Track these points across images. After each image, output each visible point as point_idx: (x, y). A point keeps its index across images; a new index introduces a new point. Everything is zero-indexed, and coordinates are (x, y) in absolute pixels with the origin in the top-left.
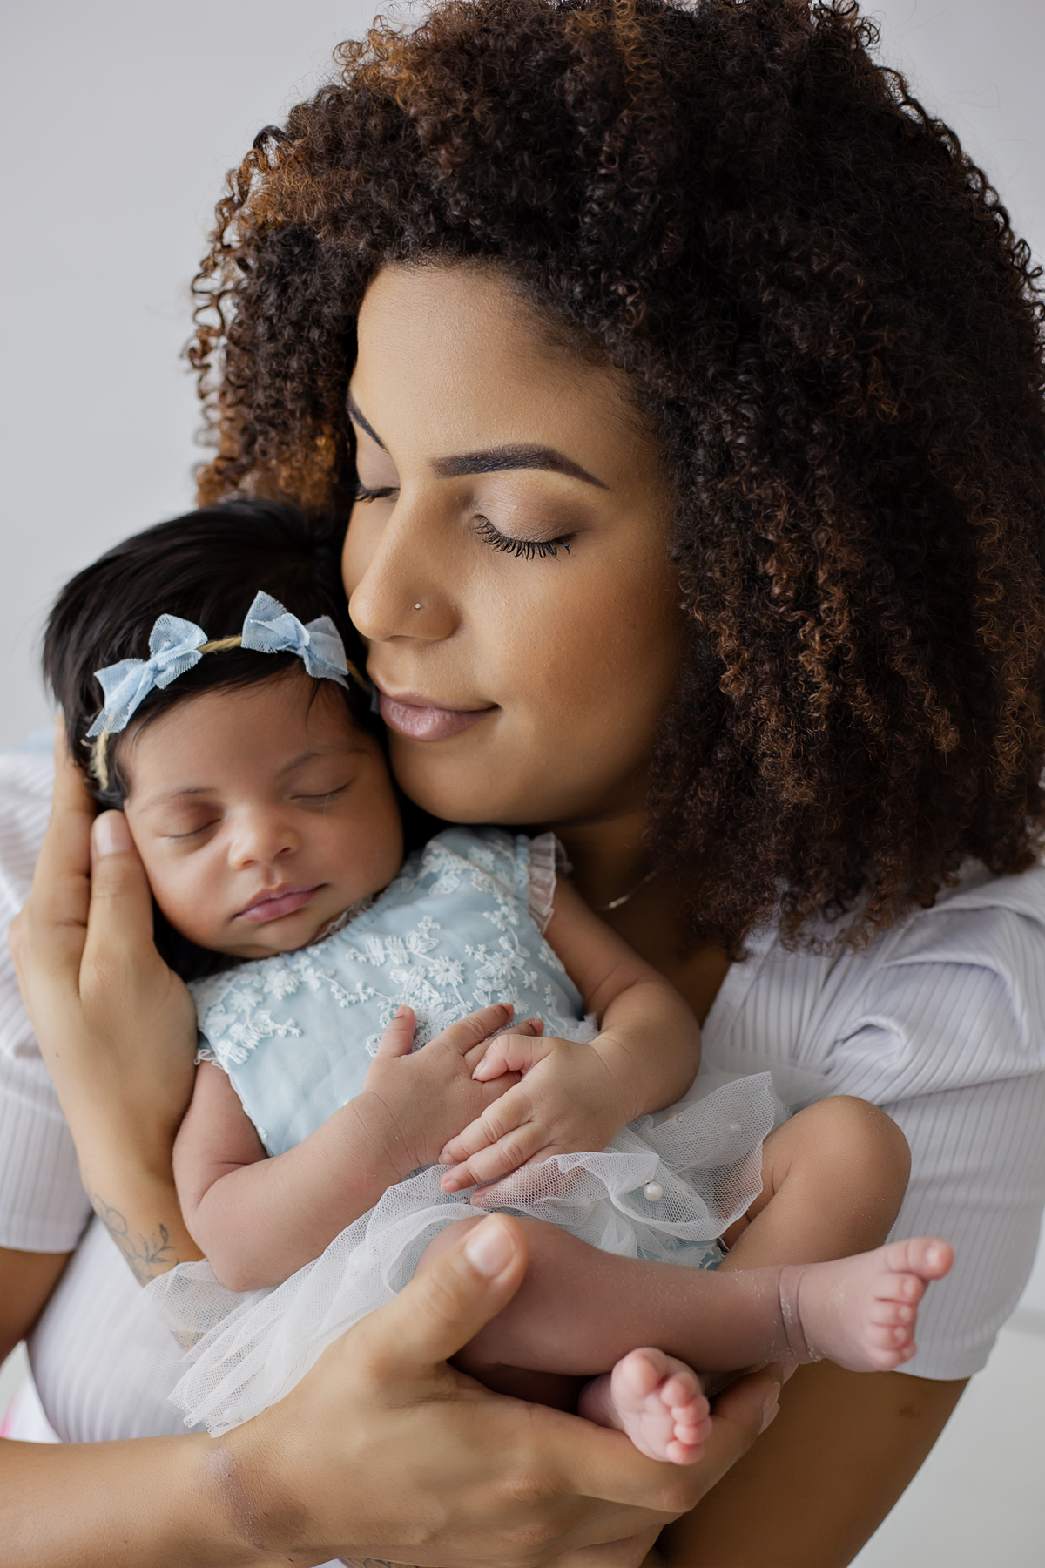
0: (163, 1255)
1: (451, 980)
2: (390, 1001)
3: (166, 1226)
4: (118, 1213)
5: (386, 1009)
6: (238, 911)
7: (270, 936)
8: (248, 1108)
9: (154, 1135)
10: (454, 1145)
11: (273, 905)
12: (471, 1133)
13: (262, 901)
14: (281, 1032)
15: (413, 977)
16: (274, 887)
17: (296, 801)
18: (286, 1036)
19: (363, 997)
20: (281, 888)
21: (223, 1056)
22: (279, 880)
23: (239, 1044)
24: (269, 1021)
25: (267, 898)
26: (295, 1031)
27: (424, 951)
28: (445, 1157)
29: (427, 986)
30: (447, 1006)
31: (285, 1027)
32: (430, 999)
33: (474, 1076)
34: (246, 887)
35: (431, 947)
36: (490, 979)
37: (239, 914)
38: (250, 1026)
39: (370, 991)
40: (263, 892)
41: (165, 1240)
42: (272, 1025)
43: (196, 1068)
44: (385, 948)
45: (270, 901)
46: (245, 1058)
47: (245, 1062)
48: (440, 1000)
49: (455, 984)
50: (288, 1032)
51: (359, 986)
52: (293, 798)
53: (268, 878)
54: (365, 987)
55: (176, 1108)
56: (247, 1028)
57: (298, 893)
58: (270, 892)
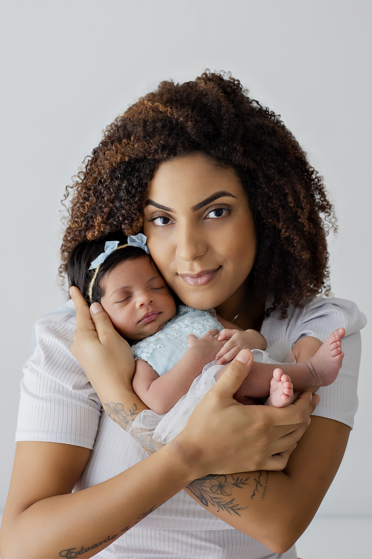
0: (136, 412)
1: (200, 328)
2: (185, 335)
3: (135, 404)
4: (120, 404)
5: (185, 337)
6: (140, 320)
7: (148, 328)
8: (155, 368)
9: (127, 380)
10: (218, 355)
11: (149, 317)
12: (223, 350)
13: (147, 316)
14: (158, 347)
15: (189, 329)
16: (150, 311)
17: (151, 290)
18: (160, 348)
19: (178, 336)
20: (152, 312)
21: (144, 357)
22: (151, 310)
23: (147, 353)
24: (153, 346)
25: (148, 315)
26: (162, 346)
27: (190, 323)
28: (217, 358)
29: (194, 330)
30: (201, 333)
31: (159, 346)
32: (196, 332)
33: (218, 340)
34: (142, 313)
35: (192, 322)
36: (210, 326)
37: (139, 322)
38: (149, 348)
39: (179, 334)
40: (147, 313)
41: (136, 407)
42: (155, 347)
43: (136, 362)
44: (179, 325)
45: (148, 316)
46: (150, 355)
47: (151, 356)
48: (199, 332)
49: (201, 328)
50: (160, 347)
51: (175, 334)
52: (150, 290)
53: (148, 309)
54: (177, 334)
55: (132, 371)
56: (148, 349)
57: (155, 314)
58: (149, 313)
